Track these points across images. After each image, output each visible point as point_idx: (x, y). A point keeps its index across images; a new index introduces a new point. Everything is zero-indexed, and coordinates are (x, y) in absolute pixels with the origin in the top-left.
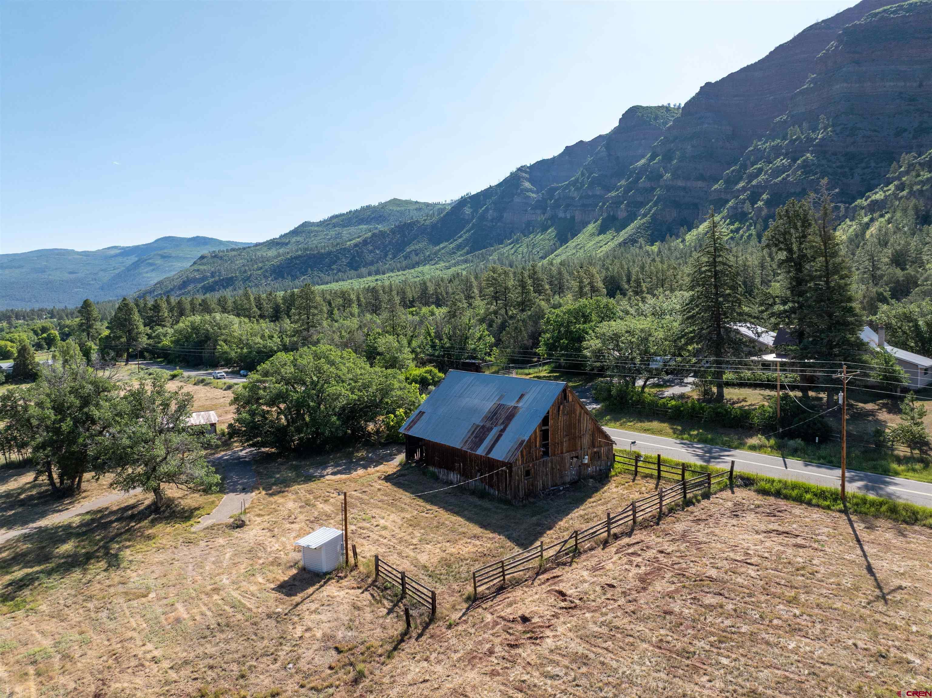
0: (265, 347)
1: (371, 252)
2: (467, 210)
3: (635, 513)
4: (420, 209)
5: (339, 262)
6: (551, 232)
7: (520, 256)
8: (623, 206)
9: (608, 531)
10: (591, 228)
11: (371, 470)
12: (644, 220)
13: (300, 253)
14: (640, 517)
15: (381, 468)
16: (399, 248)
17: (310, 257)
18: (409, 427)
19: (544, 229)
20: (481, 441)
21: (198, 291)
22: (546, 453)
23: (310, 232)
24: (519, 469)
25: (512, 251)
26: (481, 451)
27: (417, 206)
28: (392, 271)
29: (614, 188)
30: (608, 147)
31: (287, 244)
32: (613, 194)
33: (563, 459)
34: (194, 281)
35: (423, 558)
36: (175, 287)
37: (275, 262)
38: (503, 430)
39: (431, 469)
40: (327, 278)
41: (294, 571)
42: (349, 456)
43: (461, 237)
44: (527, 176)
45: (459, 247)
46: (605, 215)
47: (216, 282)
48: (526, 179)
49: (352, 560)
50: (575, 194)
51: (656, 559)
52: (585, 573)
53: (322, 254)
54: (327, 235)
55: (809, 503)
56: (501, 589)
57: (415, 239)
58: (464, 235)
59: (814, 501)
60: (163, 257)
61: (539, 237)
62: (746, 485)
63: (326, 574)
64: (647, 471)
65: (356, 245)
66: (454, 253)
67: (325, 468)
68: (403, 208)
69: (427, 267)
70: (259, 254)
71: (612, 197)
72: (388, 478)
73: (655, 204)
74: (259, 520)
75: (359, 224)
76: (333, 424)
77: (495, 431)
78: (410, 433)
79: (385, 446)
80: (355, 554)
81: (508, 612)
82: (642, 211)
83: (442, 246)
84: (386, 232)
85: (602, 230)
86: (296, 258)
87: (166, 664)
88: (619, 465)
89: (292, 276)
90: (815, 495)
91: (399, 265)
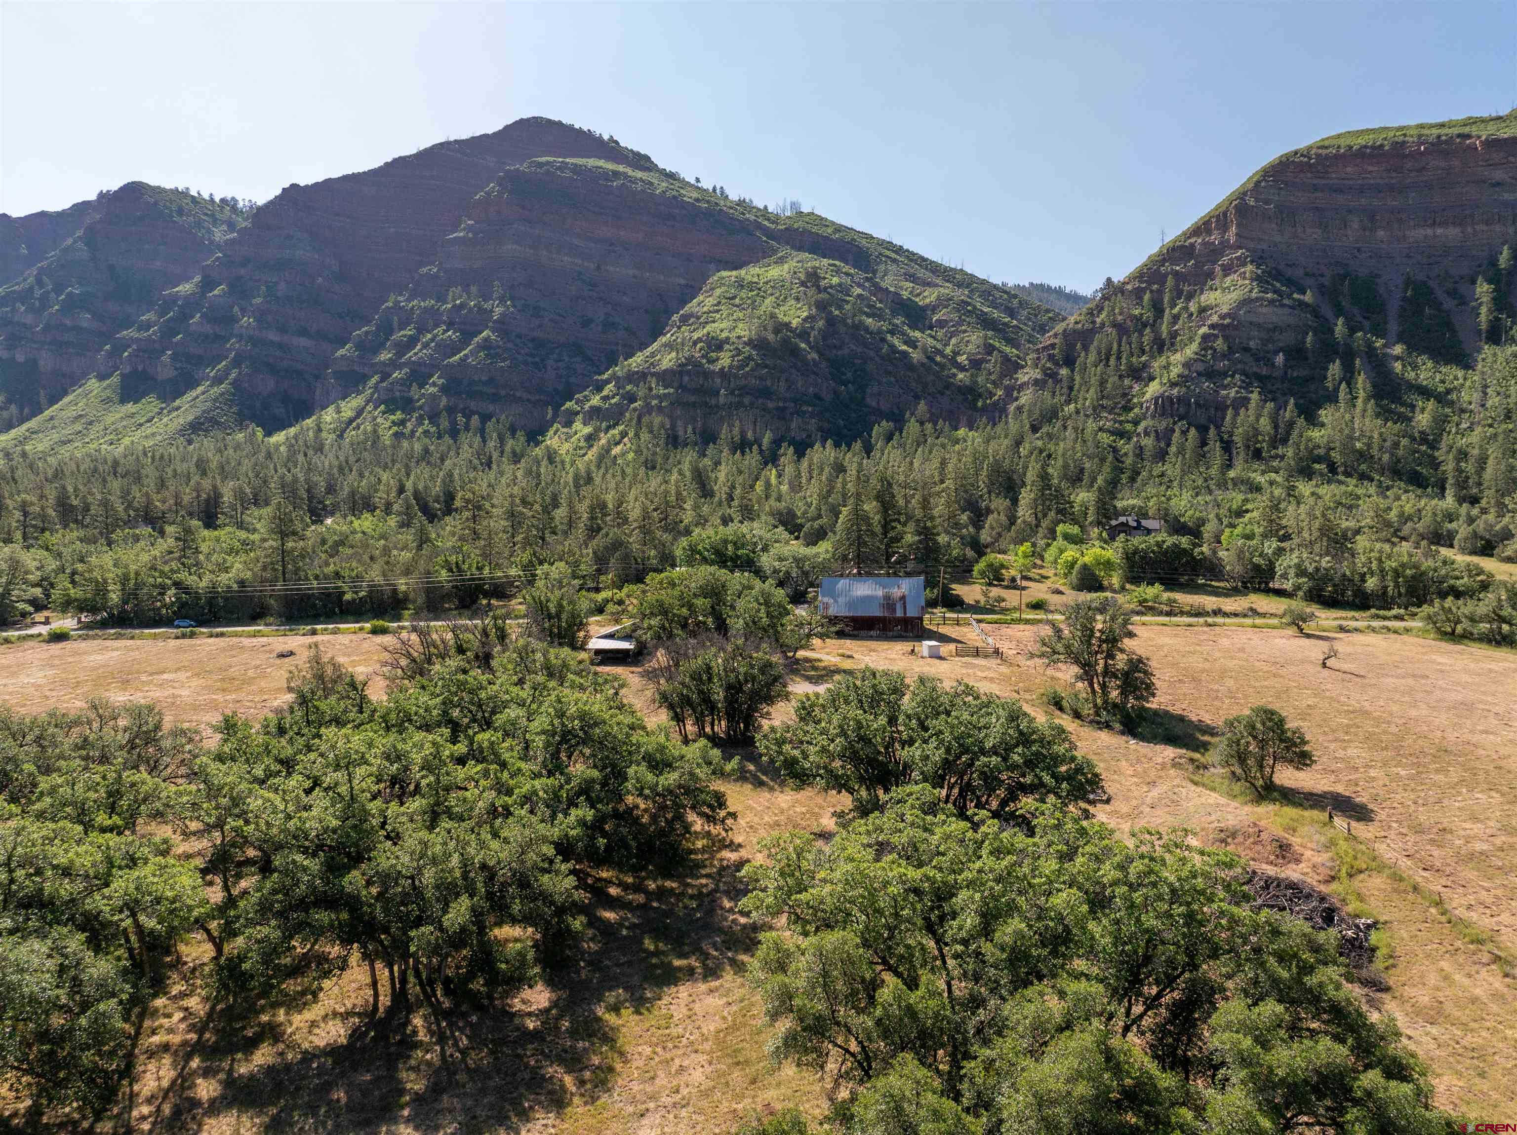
8: (164, 359)
10: (96, 387)
12: (221, 389)
29: (135, 323)
32: (135, 334)
38: (904, 603)
46: (126, 370)
71: (136, 340)
73: (236, 363)
77: (899, 605)
82: (212, 372)
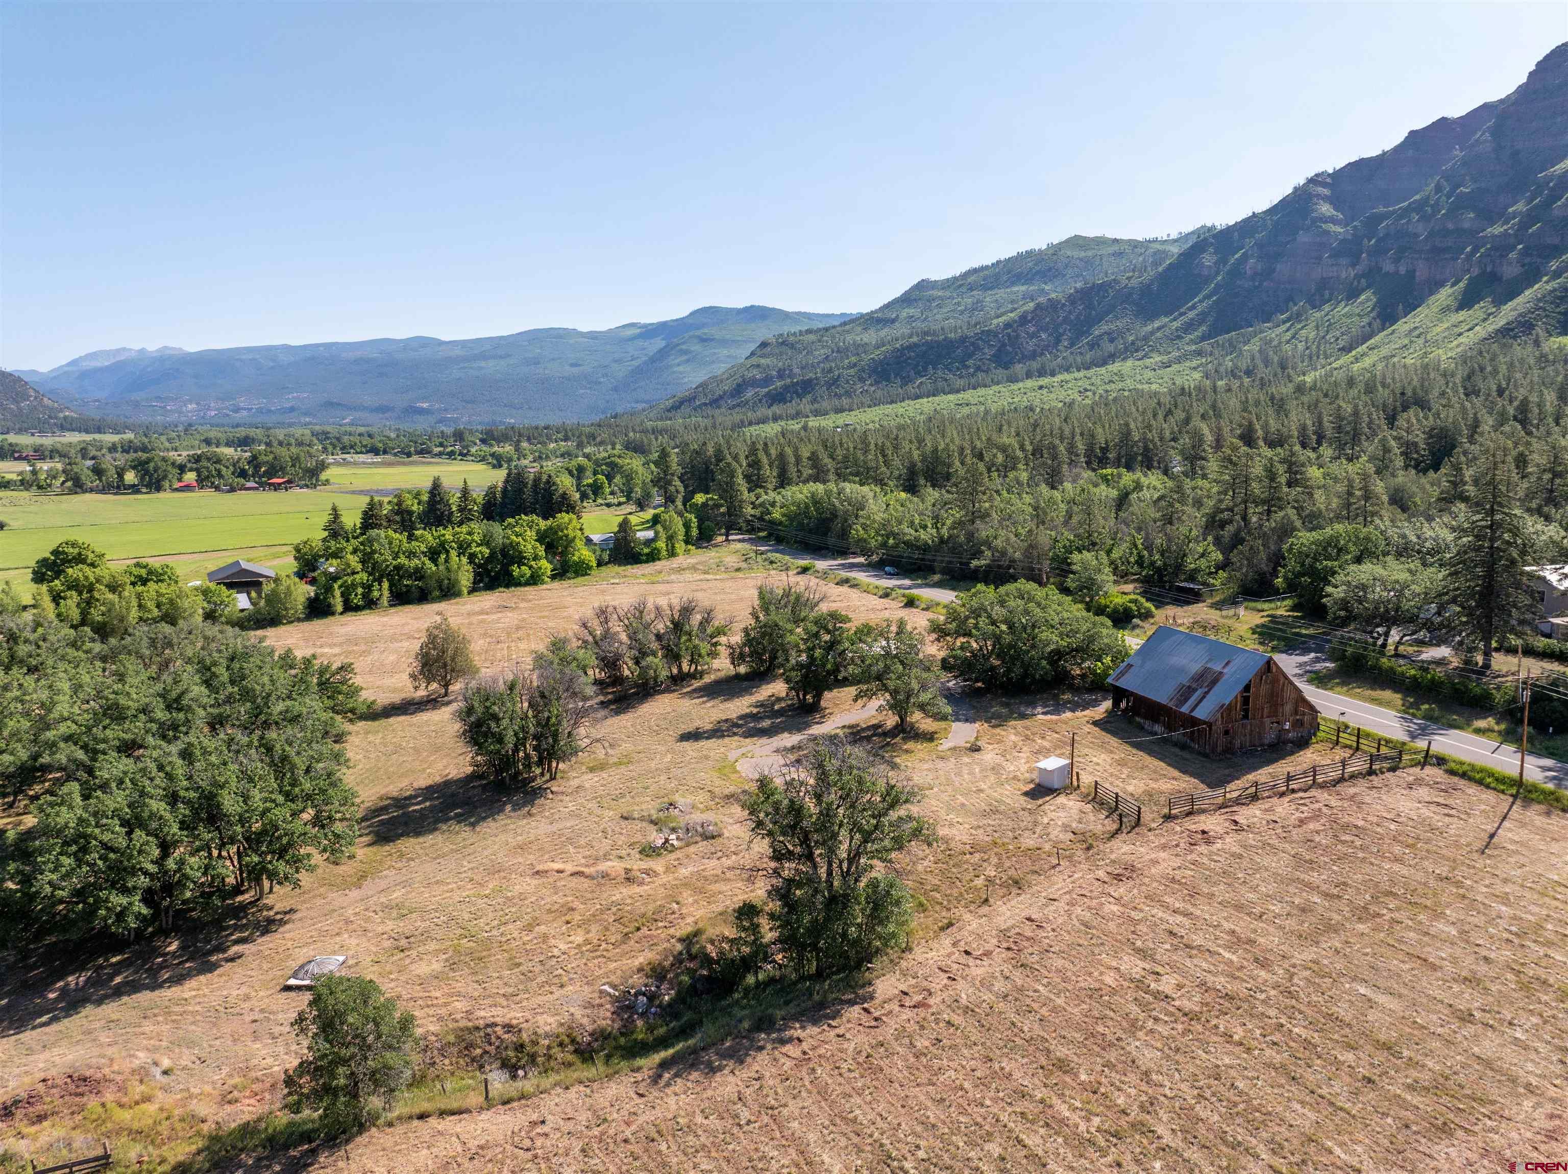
0: (917, 539)
1: (1032, 336)
2: (1208, 259)
3: (1314, 776)
4: (1119, 254)
5: (978, 355)
6: (1367, 299)
7: (1301, 346)
8: (1513, 255)
9: (1288, 786)
10: (1445, 295)
11: (1079, 714)
12: (1554, 284)
13: (915, 339)
14: (1320, 779)
15: (1087, 712)
16: (1081, 328)
17: (930, 346)
18: (1117, 678)
19: (1352, 294)
20: (1186, 700)
21: (760, 400)
22: (1246, 717)
23: (931, 299)
24: (1219, 727)
25: (1289, 335)
26: (1185, 709)
27: (1116, 248)
28: (1068, 370)
29: (1501, 215)
30: (1497, 132)
31: (893, 321)
32: (1497, 230)
33: (1262, 723)
34: (754, 383)
35: (1130, 789)
36: (725, 393)
37: (876, 355)
38: (1207, 693)
39: (1138, 719)
40: (960, 383)
41: (1032, 786)
42: (1056, 697)
43: (1193, 307)
44: (1326, 192)
45: (1189, 327)
46: (1476, 271)
47: (786, 388)
48: (1326, 199)
49: (1075, 783)
50: (1420, 228)
51: (1320, 810)
52: (1258, 813)
53: (951, 342)
54: (959, 304)
55: (1488, 786)
56: (1189, 814)
57: (1108, 313)
58: (1200, 304)
59: (1492, 785)
60: (703, 340)
61: (1343, 309)
62: (1439, 764)
63: (1056, 790)
64: (1349, 742)
65: (1008, 325)
66: (1179, 337)
67: (1035, 708)
68: (1090, 253)
69: (1129, 363)
70: (849, 338)
71: (1494, 236)
72: (1095, 723)
74: (991, 747)
75: (1013, 284)
76: (1043, 668)
77: (1199, 693)
78: (1117, 684)
79: (1090, 690)
80: (1078, 779)
81: (1193, 827)
82: (1554, 265)
83: (1157, 324)
84: (1059, 302)
85: (1466, 302)
86: (910, 347)
87: (967, 826)
88: (1323, 734)
89: (903, 378)
90: (1497, 780)
91: (1079, 359)
